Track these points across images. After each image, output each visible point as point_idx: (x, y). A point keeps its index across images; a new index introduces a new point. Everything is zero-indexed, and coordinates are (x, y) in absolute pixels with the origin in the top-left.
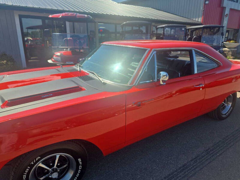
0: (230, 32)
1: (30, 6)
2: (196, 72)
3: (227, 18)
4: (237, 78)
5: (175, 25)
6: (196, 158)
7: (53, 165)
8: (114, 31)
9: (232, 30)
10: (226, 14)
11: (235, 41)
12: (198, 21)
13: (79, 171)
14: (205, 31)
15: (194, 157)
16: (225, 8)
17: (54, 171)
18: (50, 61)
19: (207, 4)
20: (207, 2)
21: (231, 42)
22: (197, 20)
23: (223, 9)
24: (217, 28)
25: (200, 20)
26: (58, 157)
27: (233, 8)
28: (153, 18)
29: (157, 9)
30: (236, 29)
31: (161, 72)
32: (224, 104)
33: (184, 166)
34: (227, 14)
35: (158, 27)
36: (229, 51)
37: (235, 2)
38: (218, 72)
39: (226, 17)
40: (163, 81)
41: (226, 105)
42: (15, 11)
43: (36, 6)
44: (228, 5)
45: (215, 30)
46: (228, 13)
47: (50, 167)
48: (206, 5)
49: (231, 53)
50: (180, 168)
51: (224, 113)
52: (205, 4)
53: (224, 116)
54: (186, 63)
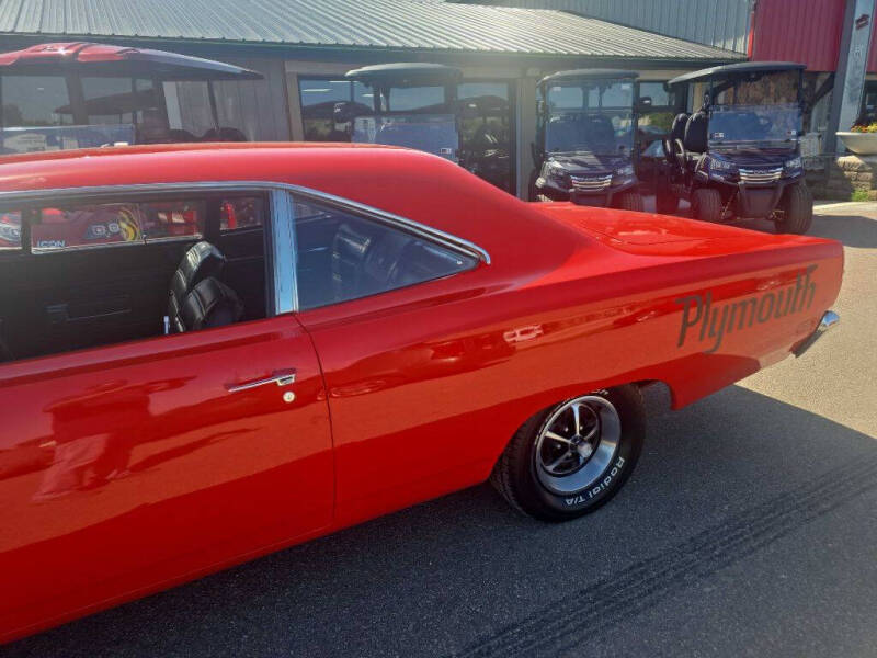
10: (858, 16)
12: (734, 51)
14: (772, 90)
34: (864, 17)
36: (862, 166)
39: (859, 27)
49: (870, 175)
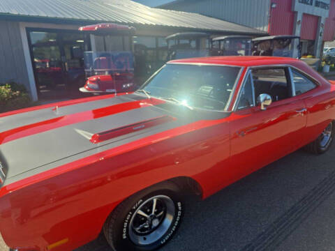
1: (43, 14)
2: (294, 94)
3: (300, 25)
4: (332, 103)
6: (304, 198)
7: (151, 212)
8: (155, 47)
13: (178, 219)
15: (301, 198)
17: (153, 218)
18: (82, 90)
20: (274, 6)
21: (308, 56)
22: (261, 29)
23: (294, 14)
25: (266, 29)
26: (155, 201)
27: (306, 12)
28: (206, 28)
29: (206, 15)
31: (261, 95)
33: (292, 208)
35: (214, 39)
37: (308, 4)
42: (21, 23)
43: (51, 15)
44: (300, 8)
46: (301, 19)
47: (148, 214)
50: (289, 211)
52: (271, 8)
53: (323, 149)
54: (273, 84)
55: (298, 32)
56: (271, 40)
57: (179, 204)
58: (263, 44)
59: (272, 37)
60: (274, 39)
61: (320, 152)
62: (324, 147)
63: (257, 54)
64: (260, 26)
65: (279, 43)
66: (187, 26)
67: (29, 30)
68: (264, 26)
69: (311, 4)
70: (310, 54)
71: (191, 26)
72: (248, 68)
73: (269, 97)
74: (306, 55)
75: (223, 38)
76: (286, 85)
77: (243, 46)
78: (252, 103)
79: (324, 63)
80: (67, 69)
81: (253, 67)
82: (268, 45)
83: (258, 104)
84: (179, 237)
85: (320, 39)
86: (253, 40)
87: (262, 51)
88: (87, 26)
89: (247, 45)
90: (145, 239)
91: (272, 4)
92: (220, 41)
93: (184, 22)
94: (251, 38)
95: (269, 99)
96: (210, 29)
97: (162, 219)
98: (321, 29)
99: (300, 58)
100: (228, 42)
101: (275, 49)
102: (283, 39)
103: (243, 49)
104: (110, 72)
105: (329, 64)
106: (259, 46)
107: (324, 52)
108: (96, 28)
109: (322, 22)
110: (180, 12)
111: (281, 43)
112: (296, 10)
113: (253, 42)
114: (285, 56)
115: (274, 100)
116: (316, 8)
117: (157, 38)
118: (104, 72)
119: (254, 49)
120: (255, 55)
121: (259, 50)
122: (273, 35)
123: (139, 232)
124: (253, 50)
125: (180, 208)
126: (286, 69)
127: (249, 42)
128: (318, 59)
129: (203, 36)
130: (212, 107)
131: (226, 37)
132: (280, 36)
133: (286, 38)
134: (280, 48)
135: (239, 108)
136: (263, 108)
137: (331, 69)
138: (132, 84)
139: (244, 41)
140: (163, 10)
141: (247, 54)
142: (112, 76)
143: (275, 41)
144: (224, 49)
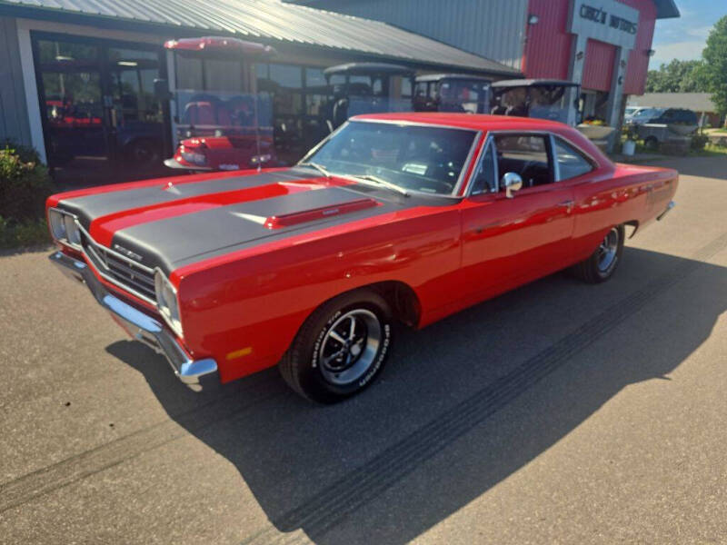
0: (588, 98)
2: (558, 178)
3: (582, 61)
5: (463, 76)
9: (592, 92)
11: (604, 120)
16: (576, 36)
19: (533, 25)
20: (534, 20)
21: (596, 122)
22: (509, 64)
23: (571, 39)
24: (558, 89)
25: (518, 65)
27: (594, 37)
30: (601, 92)
31: (506, 175)
32: (602, 250)
34: (581, 53)
35: (418, 79)
37: (597, 21)
38: (596, 180)
39: (579, 59)
40: (512, 191)
41: (607, 250)
45: (554, 93)
46: (583, 50)
48: (531, 27)
51: (603, 269)
52: (529, 24)
55: (577, 75)
56: (526, 87)
57: (387, 328)
58: (511, 93)
59: (528, 82)
60: (534, 86)
61: (598, 280)
62: (605, 271)
63: (501, 112)
64: (507, 59)
65: (543, 93)
66: (365, 48)
67: (35, 36)
68: (514, 58)
69: (603, 21)
70: (598, 119)
71: (374, 50)
72: (488, 132)
73: (517, 178)
74: (591, 119)
75: (437, 77)
76: (546, 167)
77: (474, 96)
78: (494, 187)
79: (625, 137)
80: (115, 124)
81: (495, 132)
82: (521, 95)
83: (503, 189)
84: (383, 382)
85: (618, 90)
86: (494, 84)
87: (510, 108)
88: (182, 40)
89: (482, 94)
90: (337, 376)
91: (530, 17)
92: (429, 83)
93: (358, 39)
94: (490, 82)
95: (518, 182)
96: (410, 57)
97: (363, 347)
98: (621, 72)
99: (578, 123)
100: (446, 86)
101: (535, 106)
102: (548, 87)
103: (472, 102)
104: (225, 132)
105: (634, 140)
106: (504, 95)
107: (627, 116)
108: (202, 46)
109: (624, 56)
110: (348, 17)
111: (547, 92)
112: (574, 30)
113: (493, 89)
114: (553, 119)
115: (525, 185)
116: (612, 29)
117: (304, 68)
118: (213, 131)
119: (494, 101)
120: (496, 113)
121: (504, 104)
122: (531, 78)
123: (329, 366)
124: (493, 103)
125: (388, 334)
126: (546, 138)
127: (486, 88)
128: (613, 129)
129: (397, 73)
130: (434, 191)
131: (443, 76)
132: (543, 80)
133: (556, 85)
134: (543, 104)
135: (474, 193)
136: (509, 195)
137: (638, 149)
138: (269, 157)
139: (475, 86)
140: (311, 10)
141: (480, 110)
142: (230, 139)
143: (534, 90)
144: (438, 98)
